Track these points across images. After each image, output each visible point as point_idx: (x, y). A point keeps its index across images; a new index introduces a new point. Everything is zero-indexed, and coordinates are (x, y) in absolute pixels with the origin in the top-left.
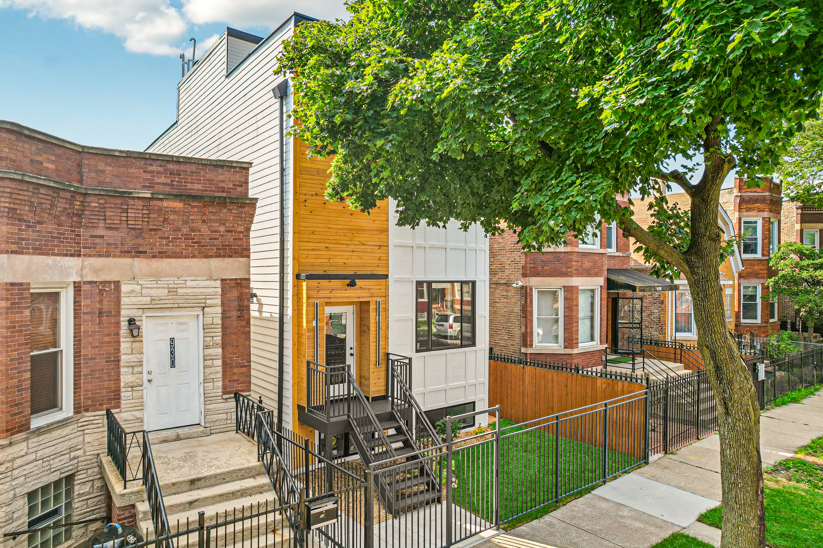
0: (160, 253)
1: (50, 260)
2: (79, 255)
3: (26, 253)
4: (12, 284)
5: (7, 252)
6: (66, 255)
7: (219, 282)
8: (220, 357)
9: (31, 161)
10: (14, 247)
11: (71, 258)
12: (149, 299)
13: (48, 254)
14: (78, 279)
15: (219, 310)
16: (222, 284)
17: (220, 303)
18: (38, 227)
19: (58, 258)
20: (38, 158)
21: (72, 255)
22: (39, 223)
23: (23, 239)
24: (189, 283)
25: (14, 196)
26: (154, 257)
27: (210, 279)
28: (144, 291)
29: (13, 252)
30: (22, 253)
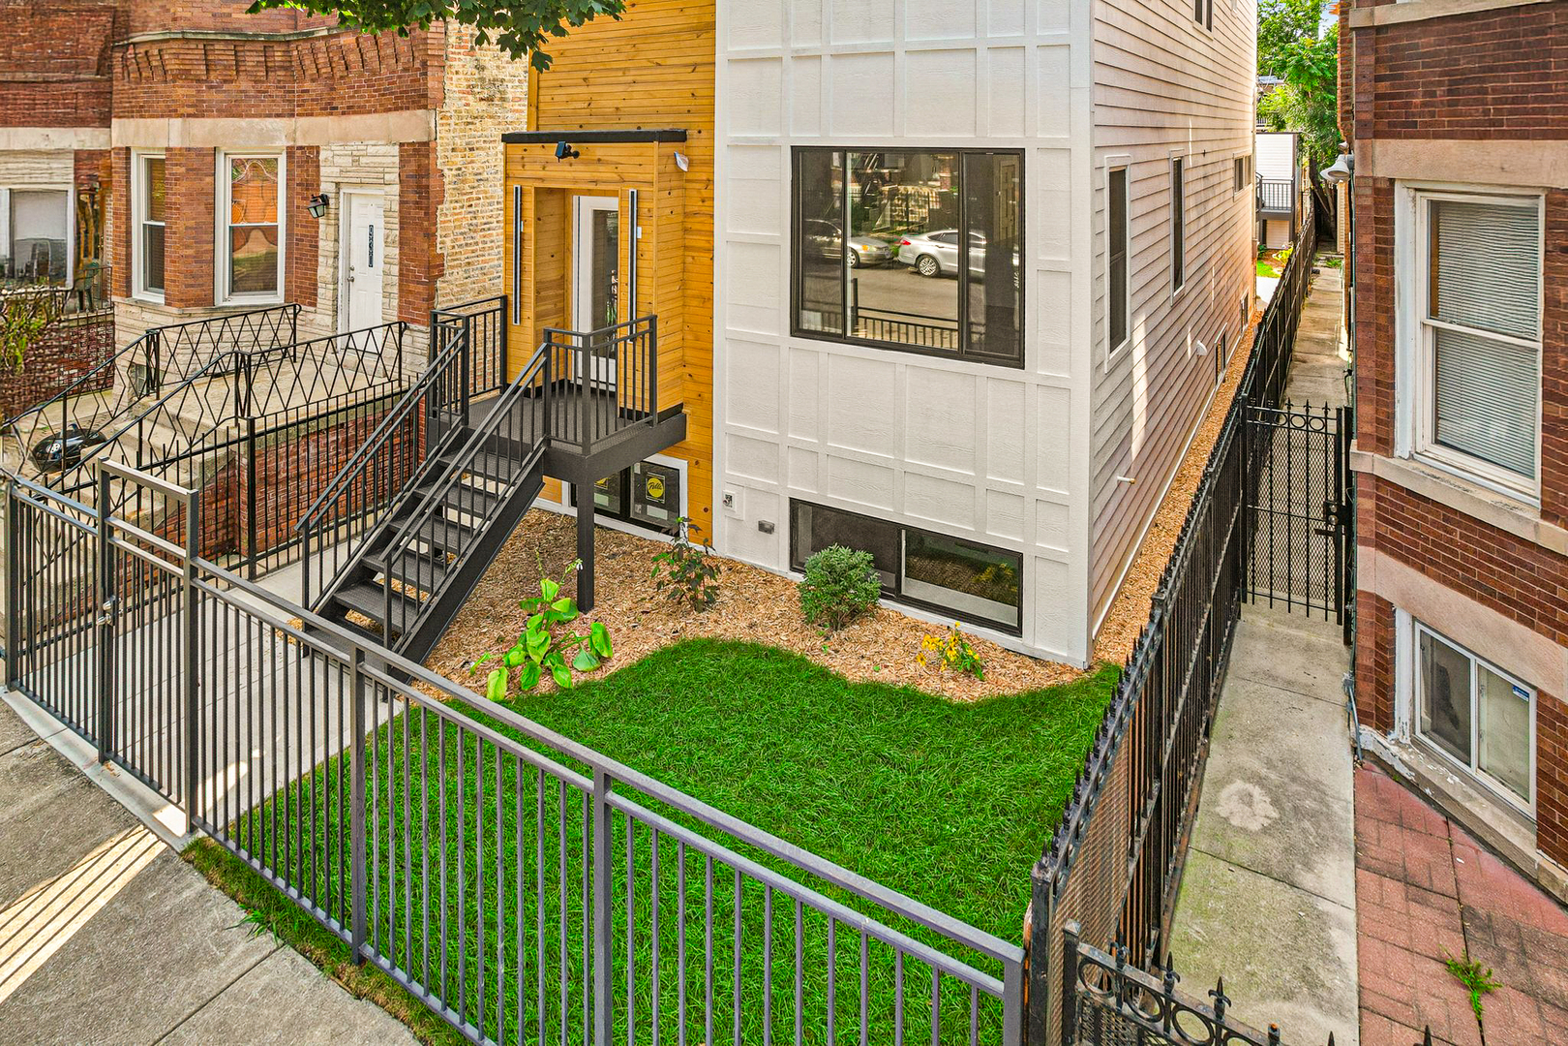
0: (349, 107)
1: (243, 122)
2: (293, 115)
3: (209, 117)
4: (189, 149)
5: (182, 116)
6: (269, 116)
7: (397, 147)
8: (397, 261)
9: (214, 15)
10: (191, 110)
11: (278, 120)
12: (338, 170)
13: (240, 116)
14: (291, 144)
15: (396, 189)
16: (401, 151)
17: (397, 180)
18: (225, 87)
19: (257, 120)
20: (226, 10)
21: (278, 116)
22: (225, 81)
23: (204, 101)
24: (371, 150)
25: (181, 57)
26: (343, 113)
27: (390, 143)
28: (336, 159)
29: (189, 116)
30: (203, 116)
